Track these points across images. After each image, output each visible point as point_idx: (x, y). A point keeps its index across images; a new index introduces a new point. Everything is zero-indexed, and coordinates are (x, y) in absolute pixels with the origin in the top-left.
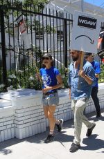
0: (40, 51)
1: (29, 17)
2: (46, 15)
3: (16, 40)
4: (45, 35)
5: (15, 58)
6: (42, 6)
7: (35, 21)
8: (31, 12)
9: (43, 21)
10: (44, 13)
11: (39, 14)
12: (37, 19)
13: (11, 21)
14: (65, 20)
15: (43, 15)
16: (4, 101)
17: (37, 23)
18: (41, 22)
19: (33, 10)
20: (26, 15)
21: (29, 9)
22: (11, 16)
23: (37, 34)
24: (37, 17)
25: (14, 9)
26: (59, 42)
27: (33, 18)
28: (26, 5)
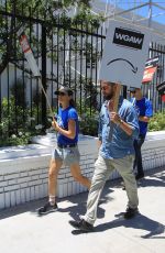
0: (91, 83)
1: (79, 38)
2: (102, 37)
3: (61, 67)
4: (99, 62)
7: (87, 44)
8: (82, 32)
10: (99, 33)
11: (92, 34)
12: (89, 42)
13: (55, 43)
15: (97, 36)
16: (41, 147)
17: (89, 46)
18: (94, 45)
19: (84, 29)
20: (75, 36)
21: (79, 27)
22: (55, 36)
23: (88, 61)
24: (90, 37)
25: (60, 27)
27: (84, 39)
28: (76, 22)
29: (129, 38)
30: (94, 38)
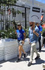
0: (14, 21)
2: (17, 6)
3: (4, 16)
4: (17, 15)
5: (4, 25)
6: (15, 2)
7: (12, 9)
8: (10, 4)
9: (16, 8)
10: (16, 5)
11: (14, 5)
12: (13, 8)
14: (26, 8)
15: (16, 6)
17: (13, 9)
18: (15, 9)
20: (8, 6)
21: (10, 3)
22: (2, 6)
23: (13, 14)
25: (3, 3)
26: (23, 18)
27: (11, 7)
28: (8, 1)
29: (36, 10)
30: (15, 6)
